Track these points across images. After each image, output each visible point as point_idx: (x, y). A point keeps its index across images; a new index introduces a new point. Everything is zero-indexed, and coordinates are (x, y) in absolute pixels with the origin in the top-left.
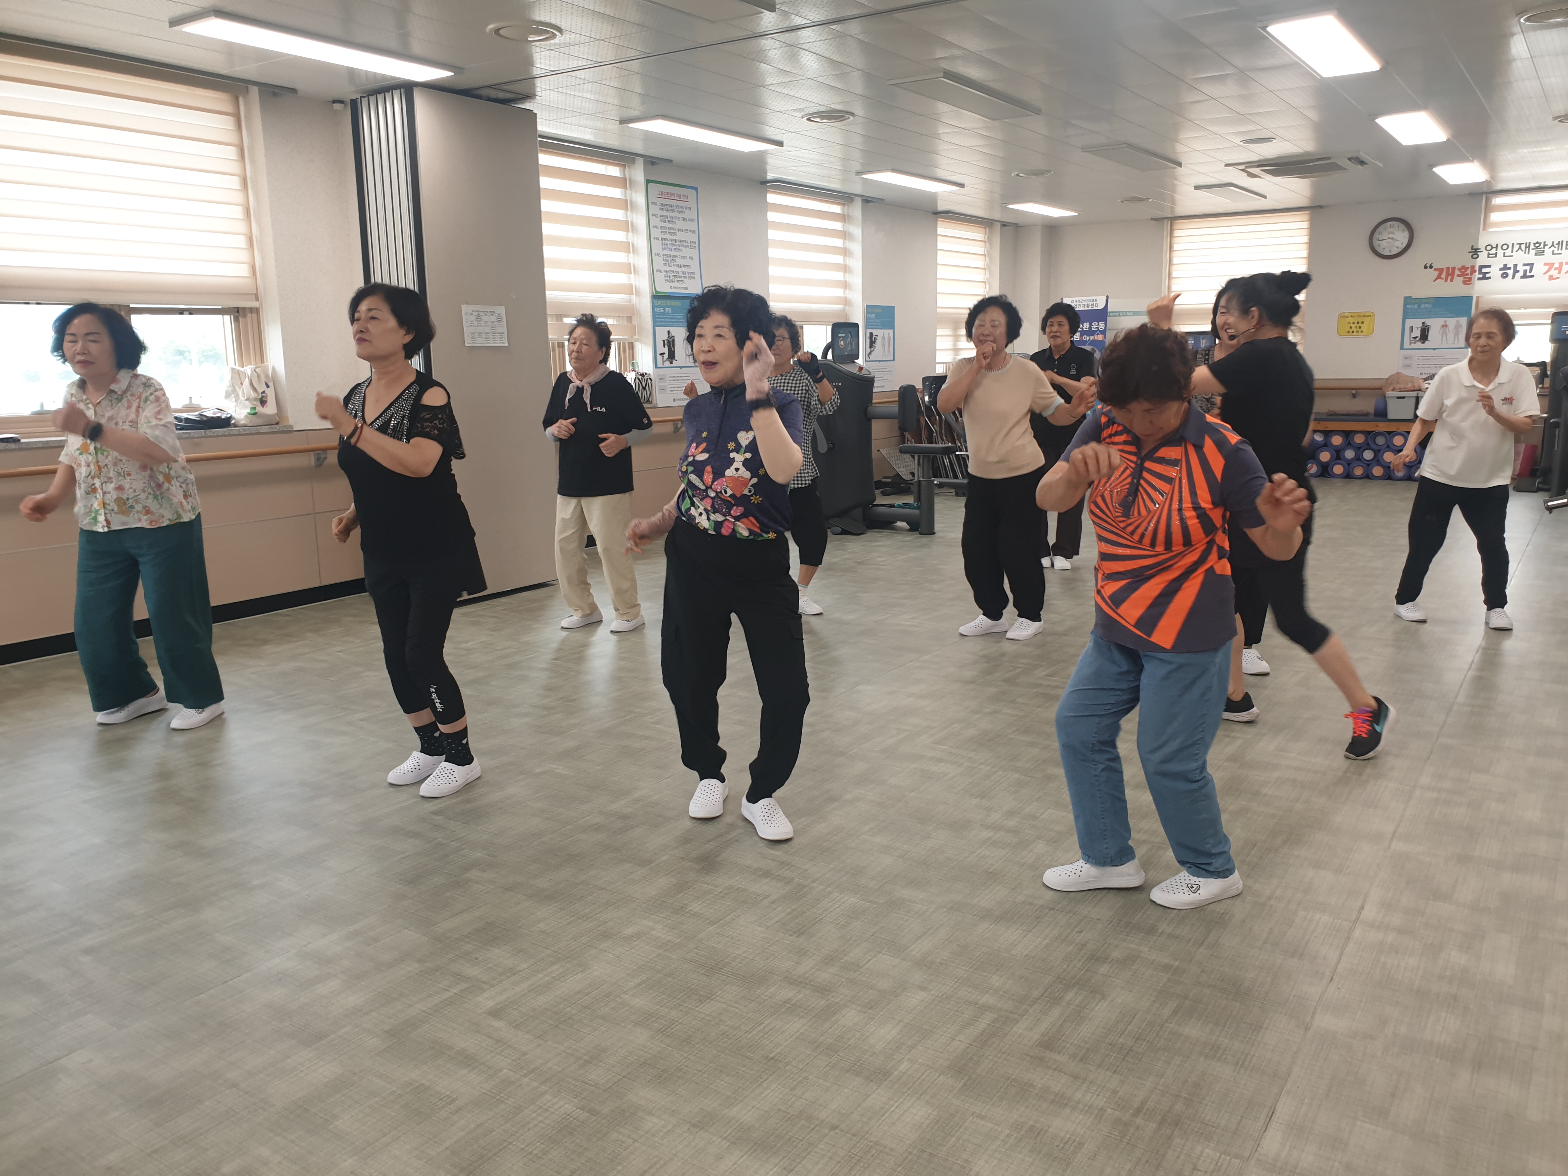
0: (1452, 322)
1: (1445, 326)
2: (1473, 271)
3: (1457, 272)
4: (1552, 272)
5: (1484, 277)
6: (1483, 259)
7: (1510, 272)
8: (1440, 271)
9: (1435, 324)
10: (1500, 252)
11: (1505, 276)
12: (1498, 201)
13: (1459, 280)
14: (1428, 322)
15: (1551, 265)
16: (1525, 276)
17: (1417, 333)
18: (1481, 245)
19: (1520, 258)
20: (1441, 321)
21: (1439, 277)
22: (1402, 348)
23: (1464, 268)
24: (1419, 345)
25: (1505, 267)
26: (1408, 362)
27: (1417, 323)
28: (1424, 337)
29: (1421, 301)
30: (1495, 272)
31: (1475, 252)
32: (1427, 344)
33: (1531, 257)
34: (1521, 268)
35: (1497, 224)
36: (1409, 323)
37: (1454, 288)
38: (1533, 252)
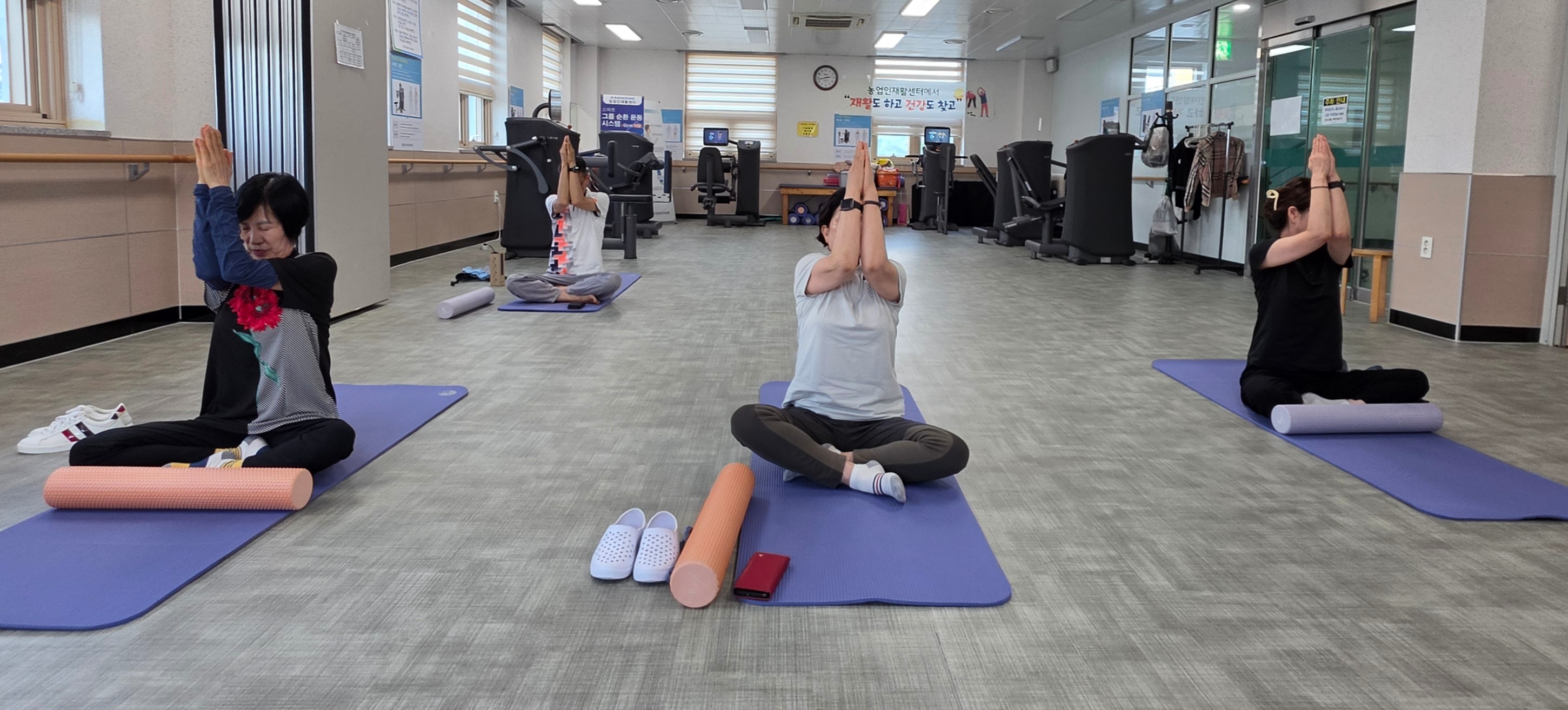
0: (861, 130)
1: (858, 133)
2: (871, 102)
3: (862, 102)
4: (910, 105)
5: (876, 106)
6: (875, 96)
7: (890, 104)
8: (854, 100)
9: (852, 131)
10: (884, 91)
11: (887, 106)
12: (878, 62)
13: (864, 106)
14: (849, 130)
15: (909, 102)
16: (897, 107)
17: (843, 137)
18: (874, 87)
19: (893, 96)
20: (855, 130)
21: (853, 104)
22: (835, 145)
23: (866, 99)
24: (844, 144)
25: (887, 101)
26: (838, 154)
27: (842, 130)
28: (847, 139)
29: (843, 117)
30: (881, 103)
31: (871, 90)
32: (848, 144)
33: (900, 97)
34: (895, 102)
35: (879, 75)
36: (838, 130)
37: (860, 111)
38: (900, 93)
